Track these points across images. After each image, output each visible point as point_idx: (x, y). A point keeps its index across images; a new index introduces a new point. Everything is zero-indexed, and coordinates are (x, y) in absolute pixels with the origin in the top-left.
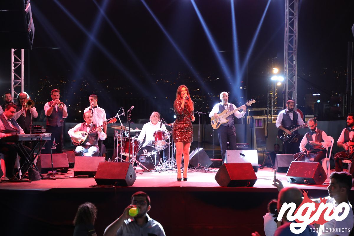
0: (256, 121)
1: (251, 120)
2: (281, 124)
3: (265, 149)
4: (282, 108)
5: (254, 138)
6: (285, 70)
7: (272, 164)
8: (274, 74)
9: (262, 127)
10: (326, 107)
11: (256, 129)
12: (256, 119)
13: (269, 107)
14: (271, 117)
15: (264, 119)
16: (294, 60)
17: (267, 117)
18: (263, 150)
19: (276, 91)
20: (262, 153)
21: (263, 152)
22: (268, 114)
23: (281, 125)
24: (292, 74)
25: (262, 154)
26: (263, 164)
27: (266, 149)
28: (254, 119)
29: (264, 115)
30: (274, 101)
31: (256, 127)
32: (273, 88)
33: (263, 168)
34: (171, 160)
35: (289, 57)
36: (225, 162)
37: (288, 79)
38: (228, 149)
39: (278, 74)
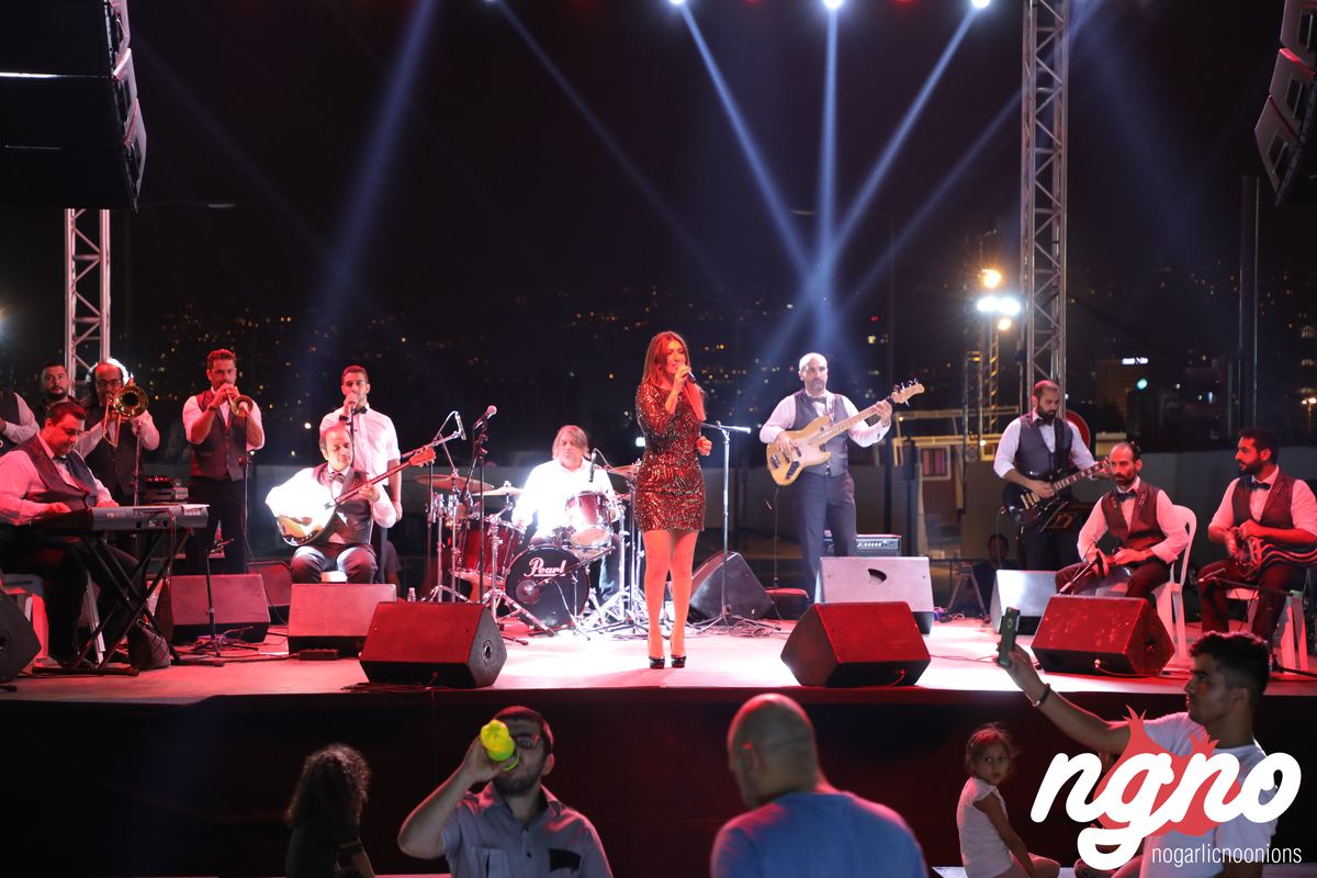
0: (926, 454)
1: (907, 450)
2: (1013, 463)
3: (956, 554)
4: (1014, 410)
5: (917, 514)
6: (1023, 277)
7: (982, 605)
8: (985, 292)
9: (946, 474)
10: (1168, 406)
11: (924, 483)
12: (923, 450)
13: (969, 407)
14: (978, 439)
15: (953, 447)
16: (1056, 242)
17: (964, 440)
18: (951, 557)
19: (994, 349)
20: (945, 567)
21: (948, 563)
22: (966, 431)
23: (1013, 467)
24: (1048, 290)
25: (946, 572)
26: (950, 606)
27: (959, 551)
28: (919, 449)
29: (953, 434)
30: (988, 384)
31: (924, 475)
32: (983, 339)
33: (950, 620)
34: (628, 594)
35: (1039, 231)
36: (817, 600)
37: (1036, 308)
38: (826, 554)
39: (1001, 291)
